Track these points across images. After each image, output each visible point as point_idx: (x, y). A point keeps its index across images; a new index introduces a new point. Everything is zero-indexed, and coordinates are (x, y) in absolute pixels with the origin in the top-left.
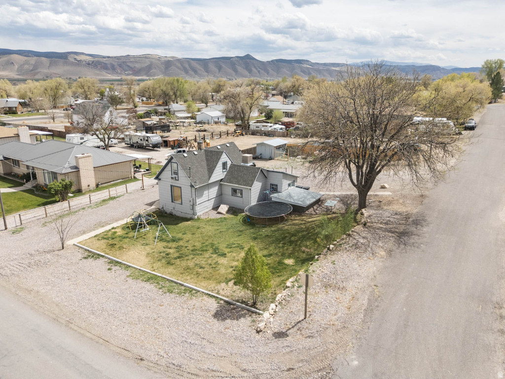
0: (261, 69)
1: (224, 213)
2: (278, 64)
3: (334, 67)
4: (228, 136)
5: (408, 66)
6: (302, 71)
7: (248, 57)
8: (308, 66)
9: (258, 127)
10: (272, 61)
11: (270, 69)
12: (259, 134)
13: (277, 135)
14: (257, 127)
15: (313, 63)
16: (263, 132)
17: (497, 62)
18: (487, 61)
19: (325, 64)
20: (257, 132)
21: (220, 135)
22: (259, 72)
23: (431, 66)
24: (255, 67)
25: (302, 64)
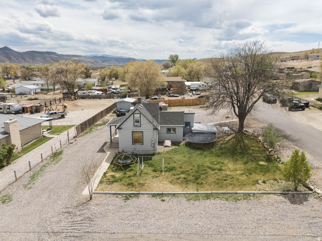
0: (19, 57)
1: (170, 146)
2: (33, 55)
3: (74, 57)
4: (64, 101)
5: (119, 58)
6: (52, 60)
7: (6, 48)
8: (56, 56)
9: (85, 93)
10: (27, 52)
11: (26, 58)
12: (88, 98)
13: (102, 97)
14: (83, 93)
15: (59, 55)
16: (91, 96)
17: (175, 56)
18: (171, 55)
19: (67, 55)
20: (86, 97)
21: (60, 100)
22: (18, 59)
23: (131, 58)
24: (14, 56)
25: (51, 55)
